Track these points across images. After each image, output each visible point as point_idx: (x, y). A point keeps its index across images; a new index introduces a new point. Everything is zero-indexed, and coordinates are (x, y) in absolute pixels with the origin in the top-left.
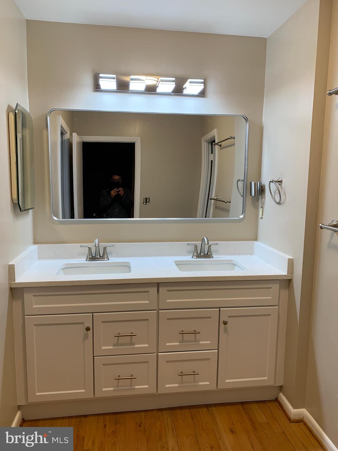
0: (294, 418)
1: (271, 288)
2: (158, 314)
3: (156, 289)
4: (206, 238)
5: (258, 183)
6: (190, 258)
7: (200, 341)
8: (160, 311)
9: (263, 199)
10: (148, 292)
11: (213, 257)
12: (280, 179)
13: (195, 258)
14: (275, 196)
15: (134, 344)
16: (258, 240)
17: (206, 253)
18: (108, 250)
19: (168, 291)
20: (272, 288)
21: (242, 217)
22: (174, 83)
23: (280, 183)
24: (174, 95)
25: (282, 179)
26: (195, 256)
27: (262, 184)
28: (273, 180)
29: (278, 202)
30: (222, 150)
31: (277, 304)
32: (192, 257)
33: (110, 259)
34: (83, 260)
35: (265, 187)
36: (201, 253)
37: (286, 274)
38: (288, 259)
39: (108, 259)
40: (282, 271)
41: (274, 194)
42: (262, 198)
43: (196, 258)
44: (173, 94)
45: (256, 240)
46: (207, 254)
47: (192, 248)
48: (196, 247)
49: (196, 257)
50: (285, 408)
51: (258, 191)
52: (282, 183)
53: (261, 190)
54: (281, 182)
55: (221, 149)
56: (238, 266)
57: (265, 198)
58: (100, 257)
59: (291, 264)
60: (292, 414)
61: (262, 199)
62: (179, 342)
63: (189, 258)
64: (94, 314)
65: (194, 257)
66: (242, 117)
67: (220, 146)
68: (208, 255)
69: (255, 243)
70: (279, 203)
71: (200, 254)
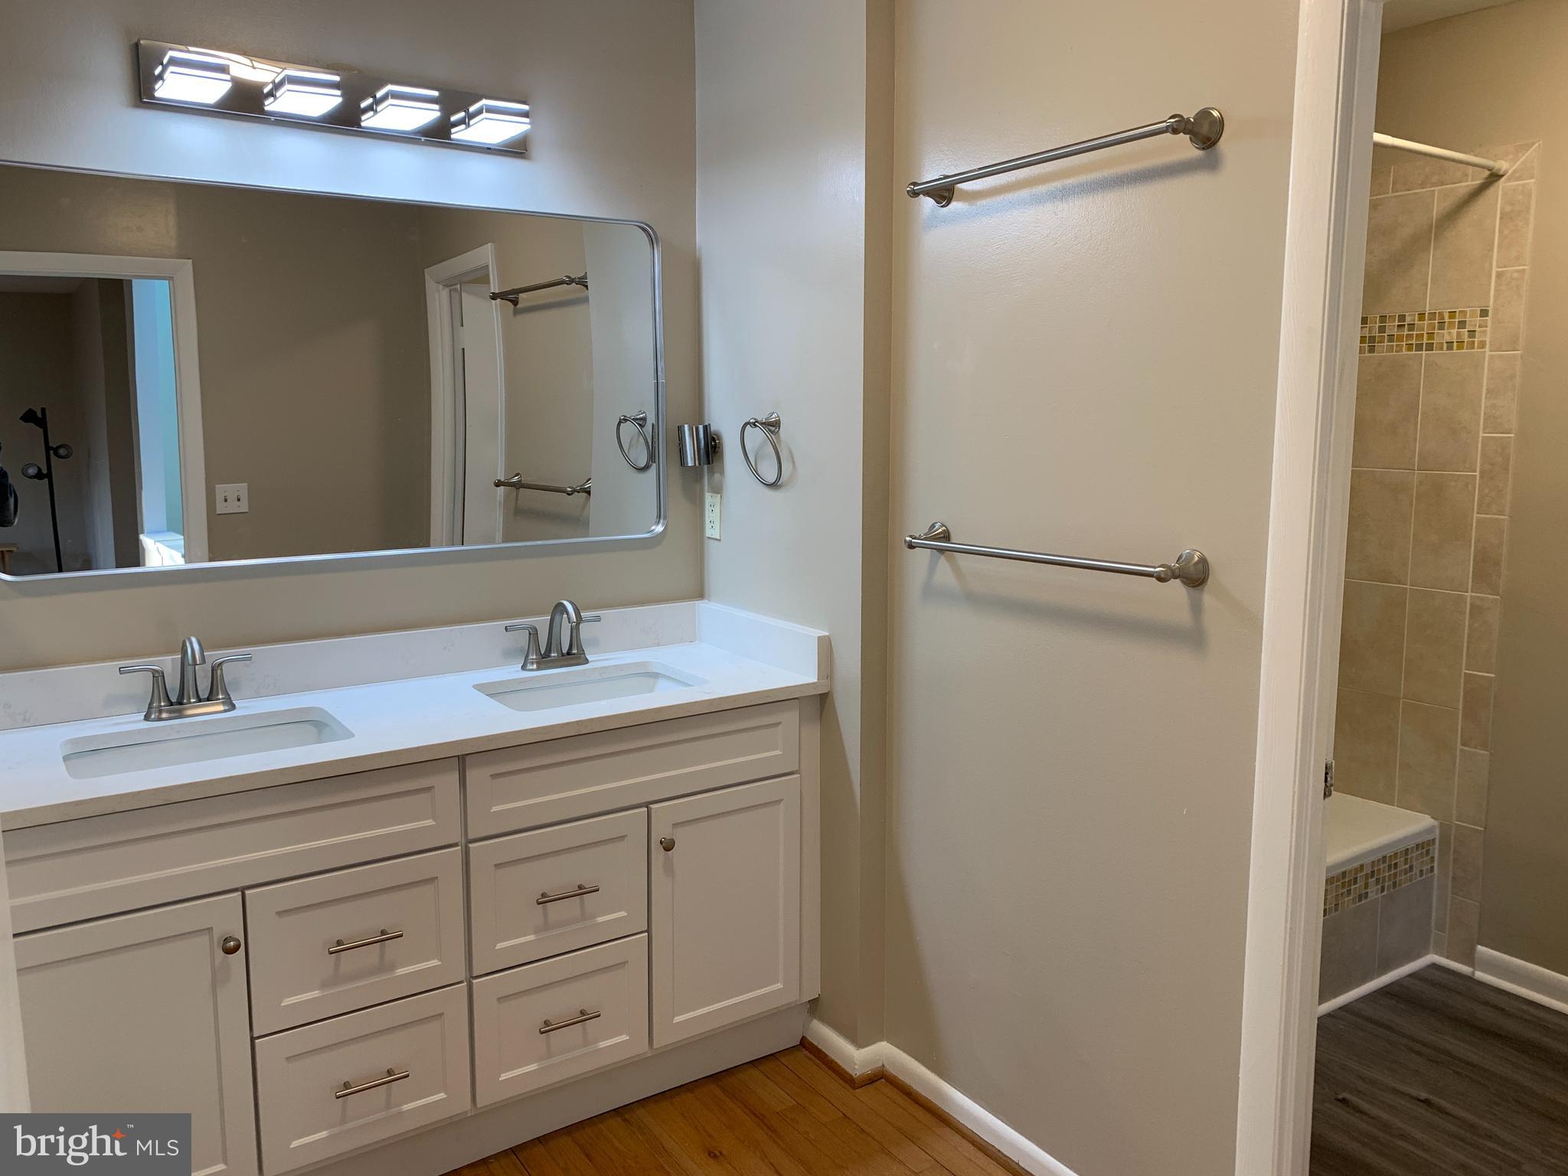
0: (860, 1073)
1: (778, 724)
2: (466, 854)
3: (455, 776)
4: (571, 602)
5: (701, 428)
6: (517, 671)
7: (595, 918)
8: (471, 845)
9: (717, 476)
10: (429, 789)
11: (587, 660)
12: (774, 416)
13: (532, 670)
14: (759, 467)
15: (393, 967)
16: (706, 596)
17: (565, 651)
18: (228, 673)
19: (494, 776)
20: (780, 723)
21: (659, 528)
22: (437, 107)
23: (773, 429)
24: (427, 143)
25: (778, 416)
26: (533, 663)
27: (713, 428)
28: (755, 419)
29: (771, 479)
30: (520, 317)
31: (796, 768)
32: (524, 668)
33: (237, 706)
34: (133, 722)
35: (718, 439)
36: (549, 650)
37: (816, 681)
38: (819, 638)
39: (233, 707)
40: (802, 673)
41: (754, 458)
42: (711, 473)
43: (538, 669)
44: (423, 139)
45: (700, 594)
46: (569, 653)
47: (523, 638)
48: (533, 633)
49: (535, 666)
50: (832, 1056)
51: (702, 452)
52: (779, 427)
53: (711, 449)
54: (777, 424)
55: (516, 313)
56: (669, 678)
57: (722, 472)
58: (200, 701)
59: (826, 650)
60: (856, 1064)
61: (713, 473)
62: (536, 932)
63: (512, 671)
64: (247, 892)
65: (529, 667)
66: (638, 226)
67: (515, 302)
68: (573, 656)
69: (701, 605)
70: (774, 486)
71: (549, 656)
